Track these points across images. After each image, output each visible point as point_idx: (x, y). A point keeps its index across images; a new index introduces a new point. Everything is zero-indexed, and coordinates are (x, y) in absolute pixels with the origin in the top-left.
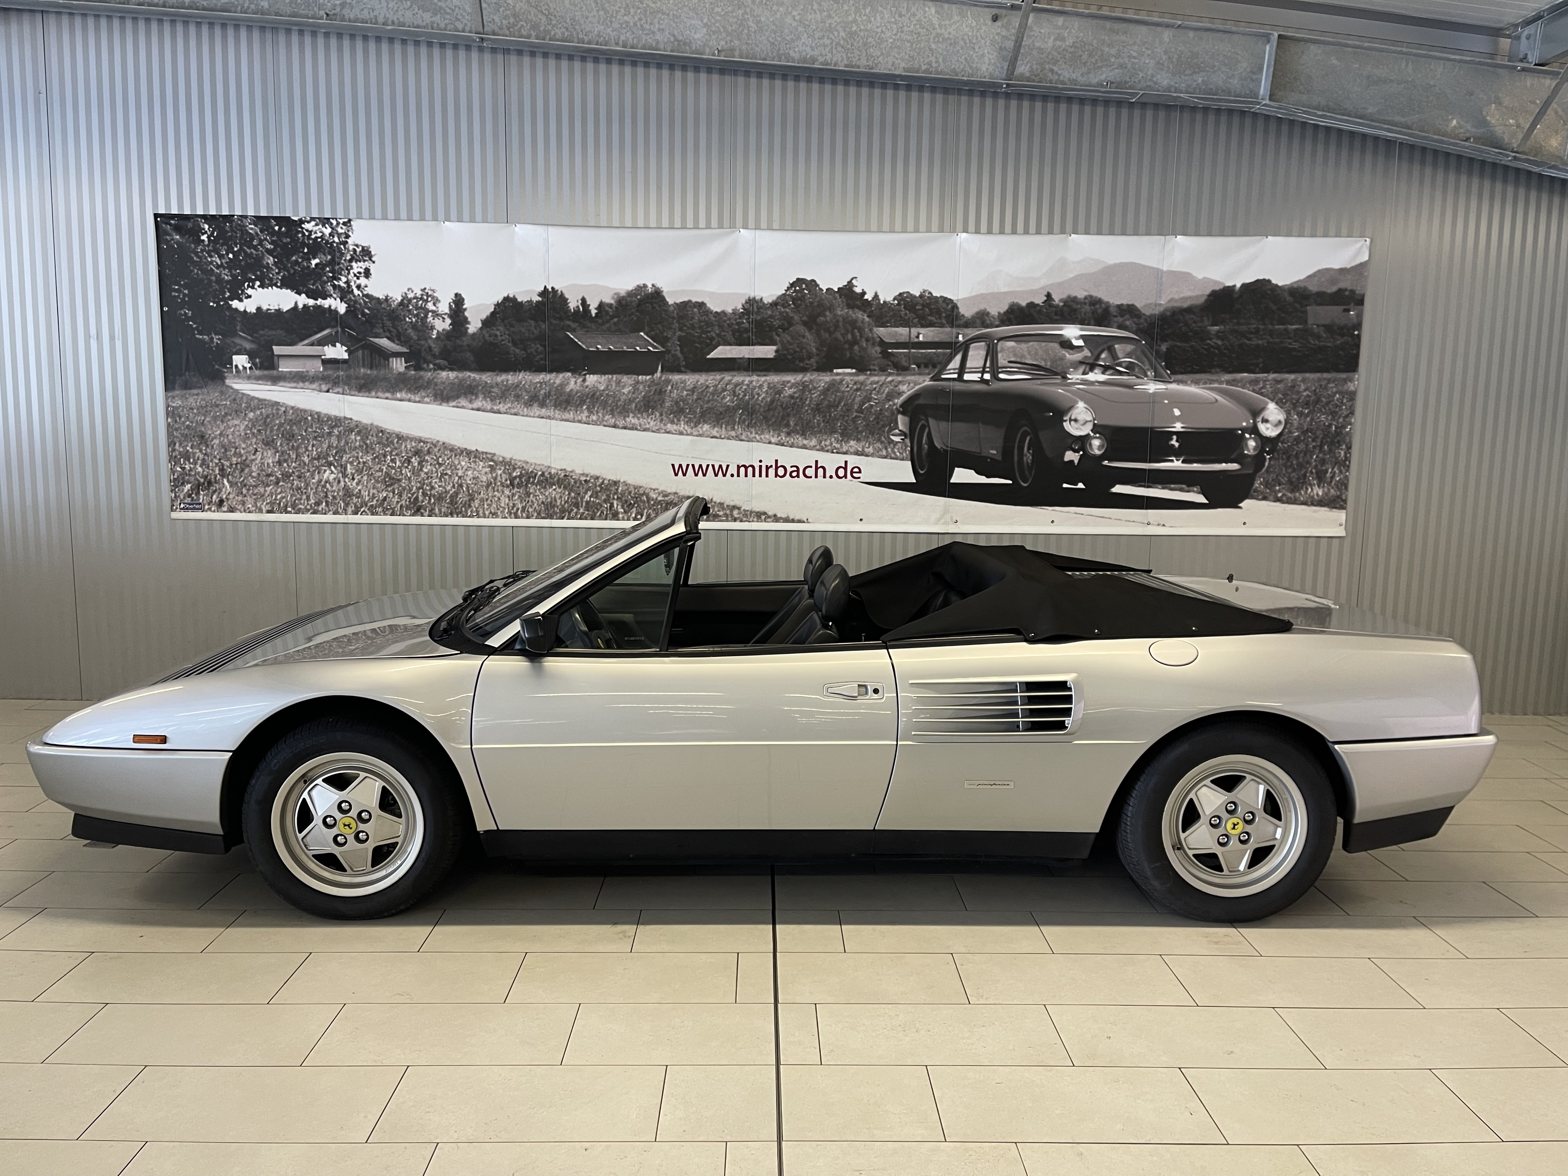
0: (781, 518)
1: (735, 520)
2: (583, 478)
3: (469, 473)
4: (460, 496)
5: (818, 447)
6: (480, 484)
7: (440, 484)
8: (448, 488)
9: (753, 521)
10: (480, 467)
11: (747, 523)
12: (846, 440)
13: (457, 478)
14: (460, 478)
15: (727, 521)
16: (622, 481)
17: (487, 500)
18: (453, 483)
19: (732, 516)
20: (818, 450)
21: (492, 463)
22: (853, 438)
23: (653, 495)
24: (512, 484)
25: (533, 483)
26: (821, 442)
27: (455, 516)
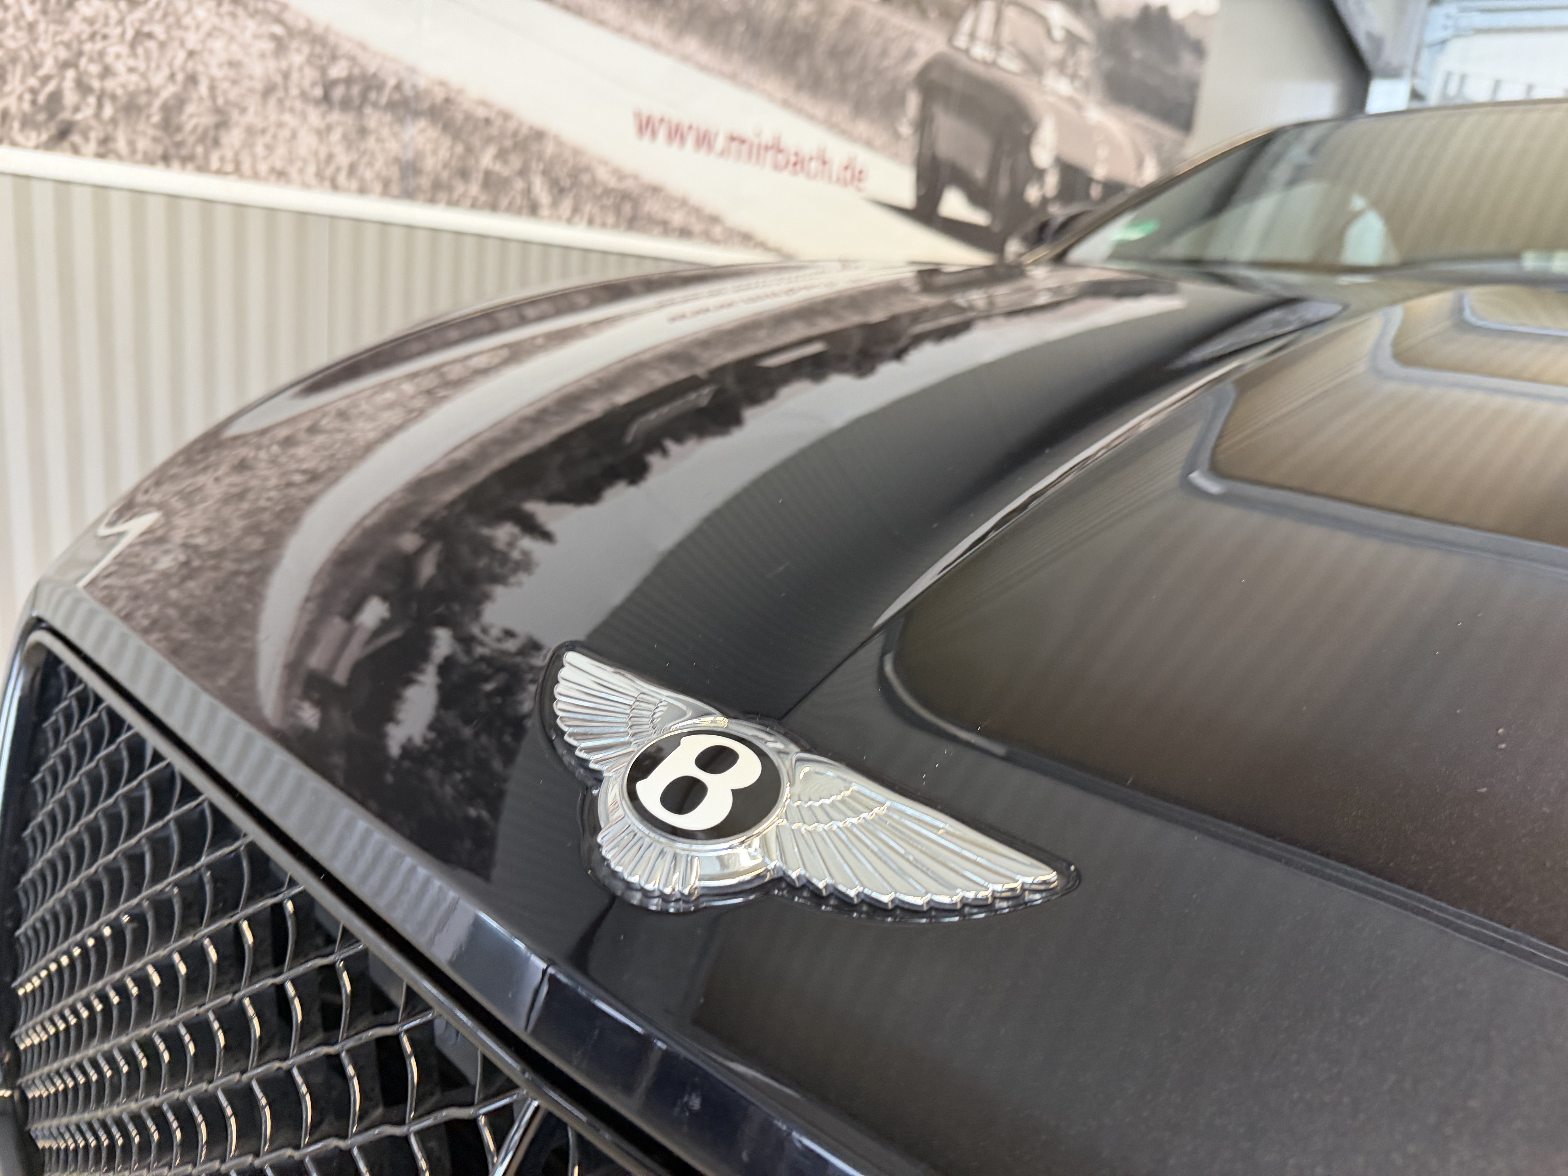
2: (481, 112)
3: (218, 44)
4: (190, 109)
5: (828, 122)
6: (247, 83)
7: (131, 62)
8: (158, 79)
10: (248, 34)
12: (858, 116)
13: (181, 55)
14: (191, 54)
16: (551, 132)
17: (263, 131)
18: (170, 65)
20: (827, 129)
21: (278, 30)
22: (865, 115)
23: (602, 174)
24: (327, 98)
25: (375, 105)
26: (831, 113)
27: (176, 164)
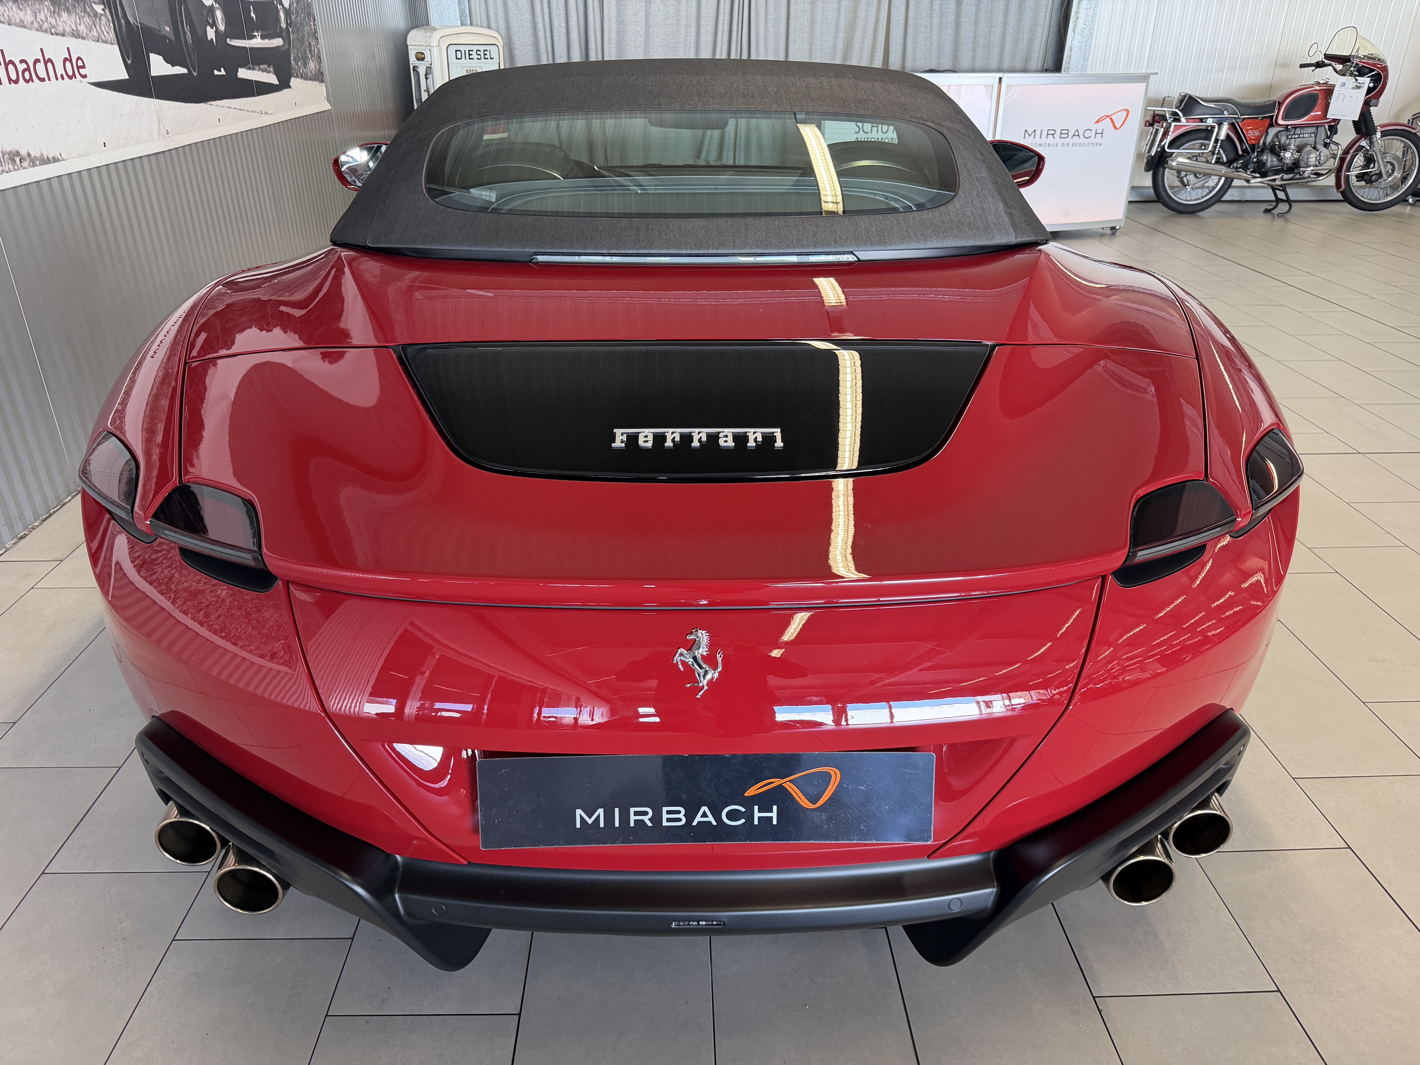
0: (36, 158)
5: (36, 25)
11: (5, 175)
12: (57, 10)
20: (37, 30)
22: (63, 7)
26: (36, 16)
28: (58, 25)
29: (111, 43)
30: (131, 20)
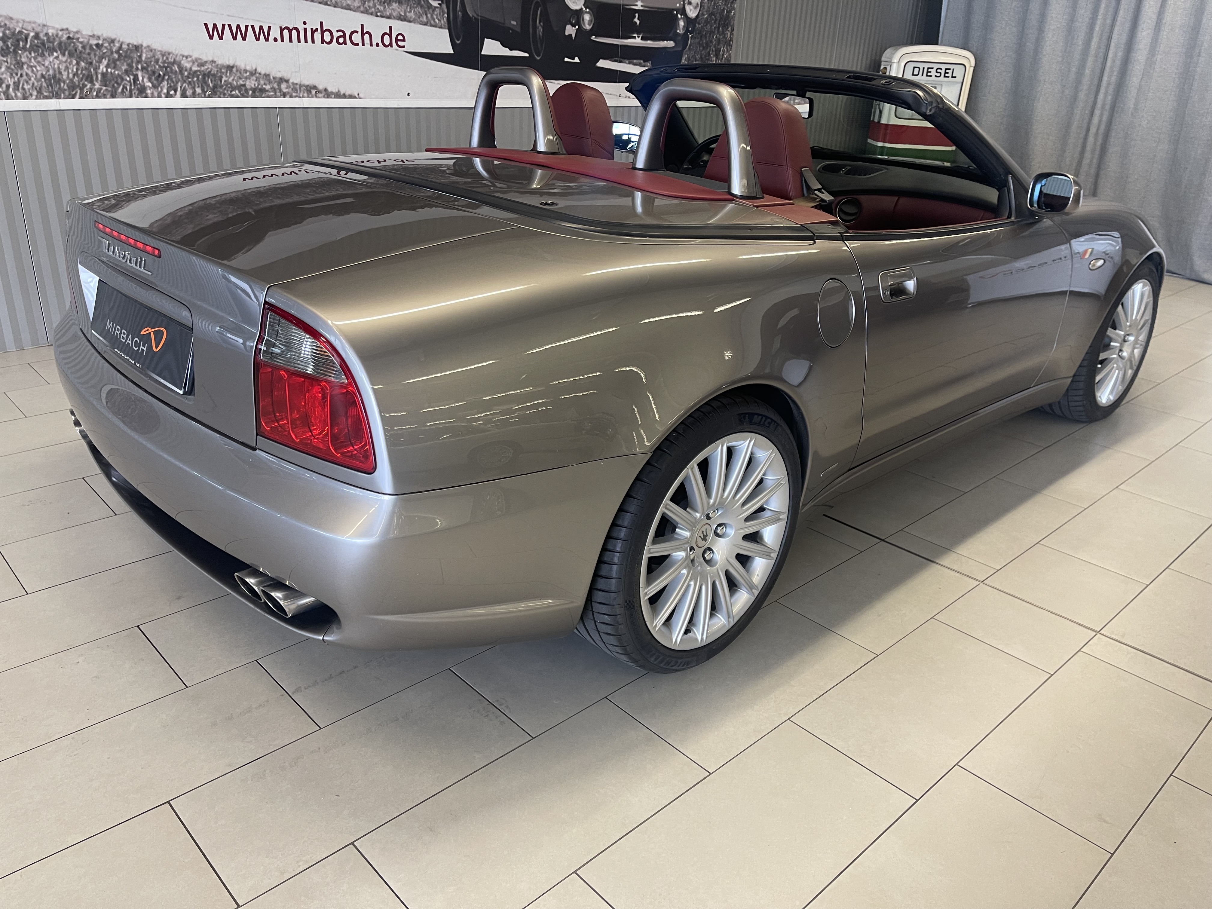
0: (332, 93)
1: (284, 95)
2: (93, 42)
5: (362, 9)
9: (303, 97)
11: (297, 99)
12: (388, 1)
15: (276, 96)
16: (145, 45)
19: (280, 90)
20: (362, 12)
23: (186, 64)
26: (365, 4)
28: (386, 11)
29: (441, 27)
30: (470, 13)
